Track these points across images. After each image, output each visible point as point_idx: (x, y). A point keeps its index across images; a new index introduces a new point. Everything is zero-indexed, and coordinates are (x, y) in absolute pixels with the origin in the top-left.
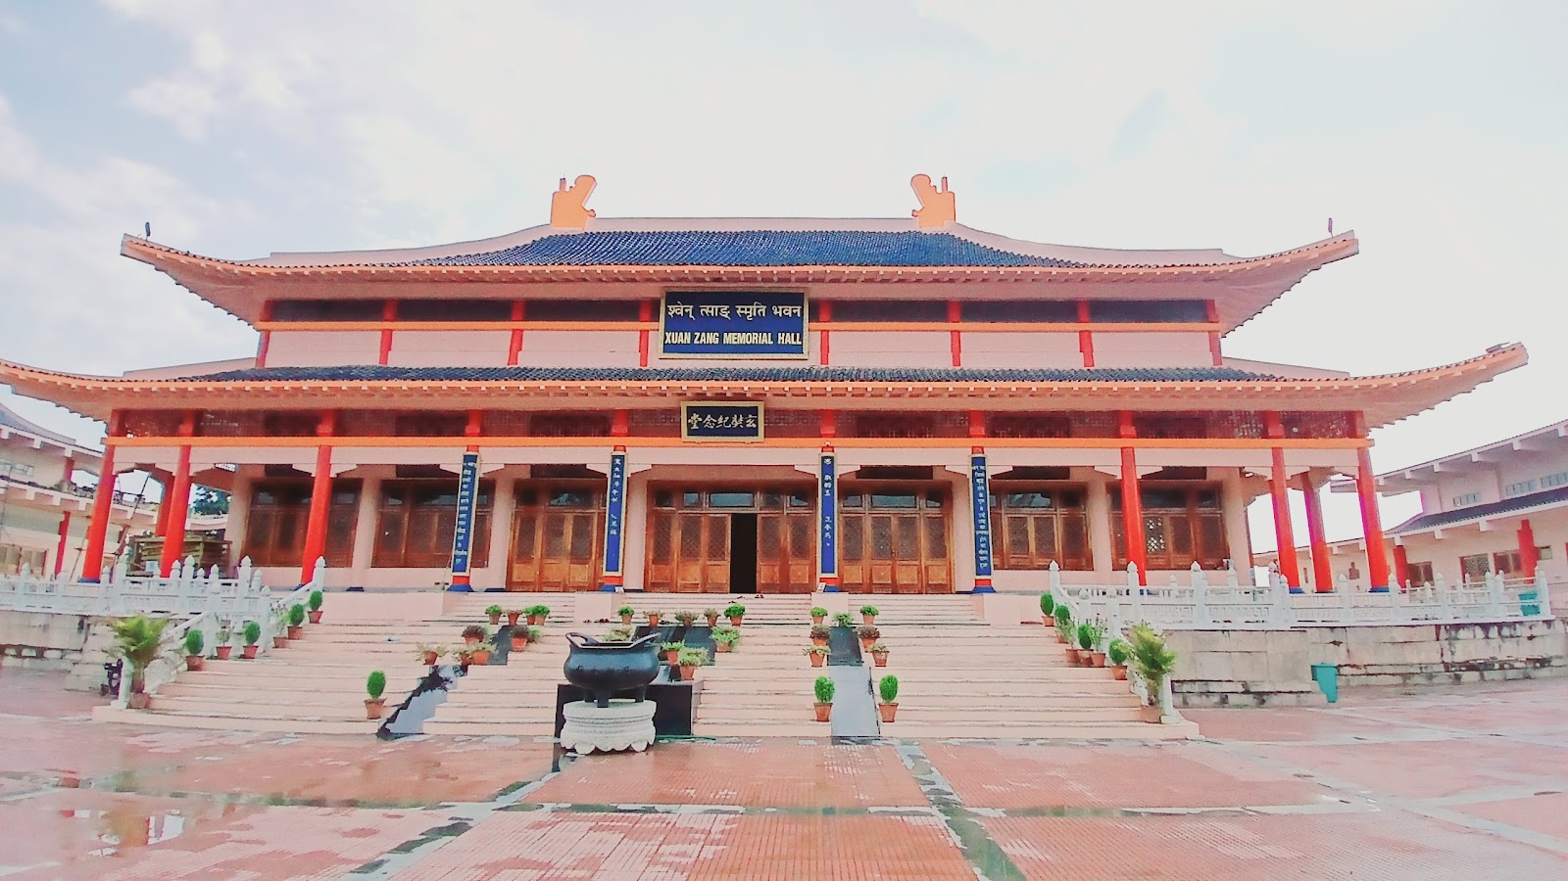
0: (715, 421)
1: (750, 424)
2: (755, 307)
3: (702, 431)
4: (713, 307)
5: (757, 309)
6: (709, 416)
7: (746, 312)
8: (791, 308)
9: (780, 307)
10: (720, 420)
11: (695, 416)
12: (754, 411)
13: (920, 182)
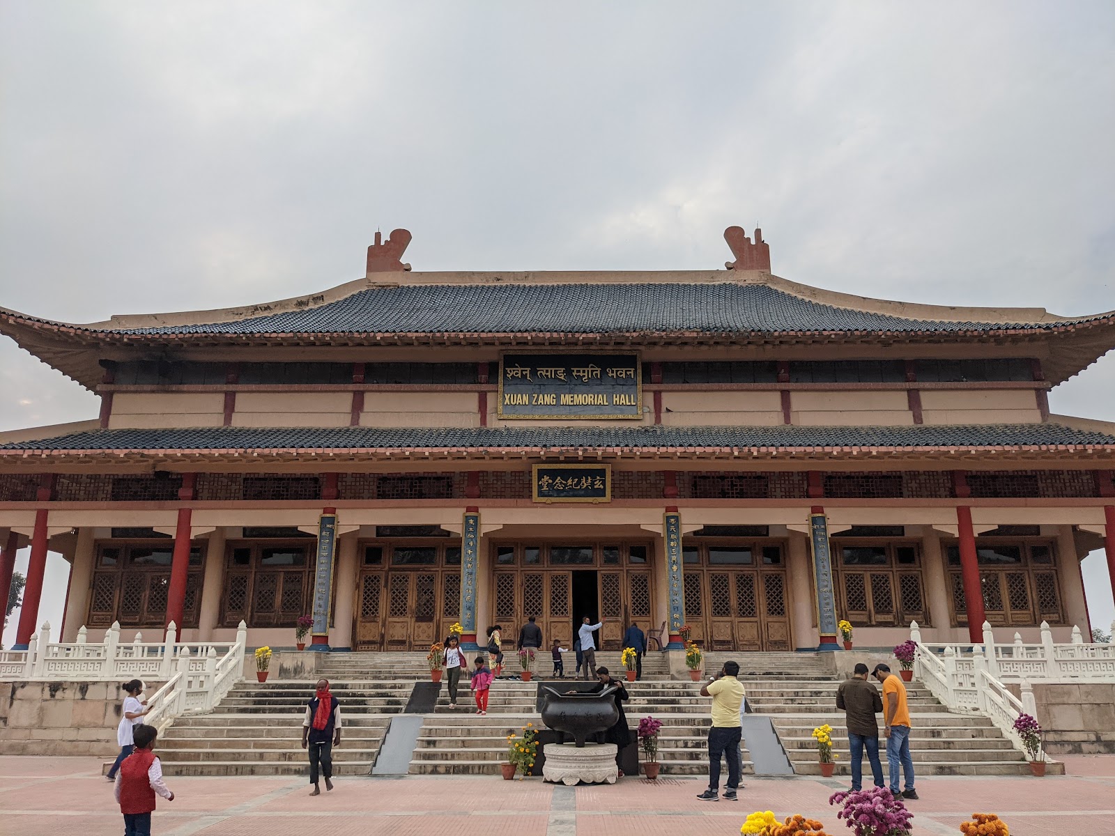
0: (564, 482)
1: (598, 485)
2: (590, 369)
3: (552, 492)
4: (549, 369)
5: (592, 371)
6: (559, 478)
7: (581, 374)
8: (624, 370)
9: (615, 369)
10: (570, 481)
11: (546, 478)
12: (602, 473)
13: (734, 235)
